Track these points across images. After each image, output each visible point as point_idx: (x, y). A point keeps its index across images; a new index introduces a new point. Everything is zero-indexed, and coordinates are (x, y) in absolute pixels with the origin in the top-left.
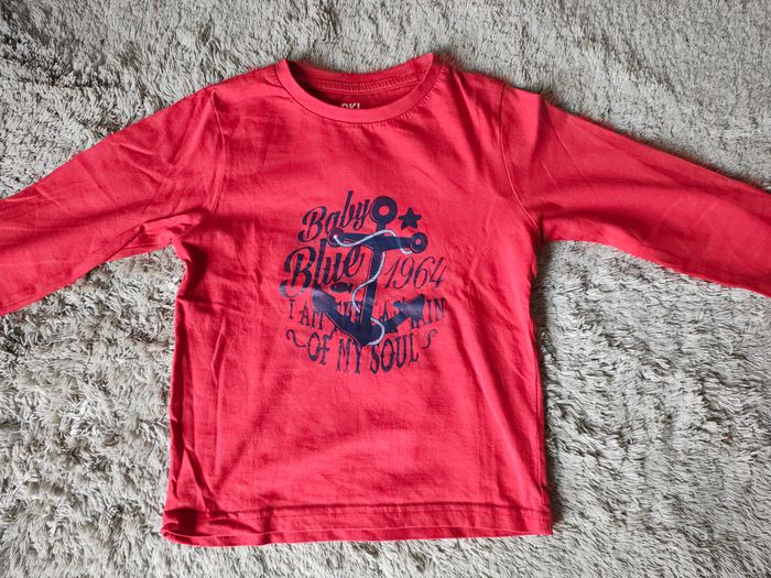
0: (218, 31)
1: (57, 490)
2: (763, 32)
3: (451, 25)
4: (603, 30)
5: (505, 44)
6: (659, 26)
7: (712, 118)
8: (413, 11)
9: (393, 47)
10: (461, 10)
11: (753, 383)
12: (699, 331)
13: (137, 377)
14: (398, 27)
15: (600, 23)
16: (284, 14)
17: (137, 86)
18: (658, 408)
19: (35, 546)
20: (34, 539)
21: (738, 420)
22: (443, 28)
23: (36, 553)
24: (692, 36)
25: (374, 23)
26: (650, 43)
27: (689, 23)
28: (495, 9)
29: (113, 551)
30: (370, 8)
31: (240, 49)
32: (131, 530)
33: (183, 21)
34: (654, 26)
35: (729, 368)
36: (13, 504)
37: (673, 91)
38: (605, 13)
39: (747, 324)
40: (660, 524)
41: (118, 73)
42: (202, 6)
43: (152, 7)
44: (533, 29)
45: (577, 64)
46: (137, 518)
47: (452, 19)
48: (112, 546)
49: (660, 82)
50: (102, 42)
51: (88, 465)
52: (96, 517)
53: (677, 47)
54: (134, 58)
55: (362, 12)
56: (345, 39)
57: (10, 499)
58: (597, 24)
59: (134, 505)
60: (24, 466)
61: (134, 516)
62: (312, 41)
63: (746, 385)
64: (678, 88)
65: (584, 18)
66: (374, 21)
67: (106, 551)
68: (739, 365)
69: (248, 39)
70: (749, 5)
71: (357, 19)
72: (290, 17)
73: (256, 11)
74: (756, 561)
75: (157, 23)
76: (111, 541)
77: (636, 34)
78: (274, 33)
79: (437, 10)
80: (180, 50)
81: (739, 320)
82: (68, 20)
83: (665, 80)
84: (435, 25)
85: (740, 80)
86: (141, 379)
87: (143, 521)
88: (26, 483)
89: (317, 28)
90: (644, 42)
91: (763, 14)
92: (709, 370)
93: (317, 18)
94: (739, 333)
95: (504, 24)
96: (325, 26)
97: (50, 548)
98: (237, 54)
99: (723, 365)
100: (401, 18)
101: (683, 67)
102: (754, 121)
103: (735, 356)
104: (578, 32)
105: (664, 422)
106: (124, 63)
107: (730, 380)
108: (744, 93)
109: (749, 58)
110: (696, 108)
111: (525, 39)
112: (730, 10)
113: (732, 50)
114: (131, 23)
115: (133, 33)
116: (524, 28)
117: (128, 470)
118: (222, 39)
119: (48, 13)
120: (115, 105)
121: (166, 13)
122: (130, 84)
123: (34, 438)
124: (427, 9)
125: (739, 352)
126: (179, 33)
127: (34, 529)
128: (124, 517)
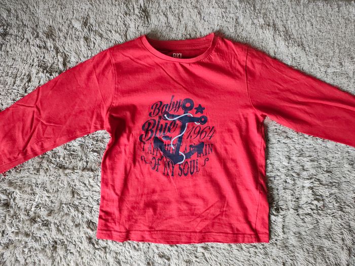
0: (92, 21)
1: (27, 235)
2: (347, 22)
3: (202, 18)
4: (273, 20)
5: (227, 27)
6: (300, 18)
7: (322, 62)
8: (184, 11)
9: (175, 29)
10: (207, 11)
11: (334, 184)
12: (312, 161)
13: (60, 184)
14: (177, 19)
15: (272, 17)
16: (123, 13)
17: (54, 48)
18: (292, 195)
19: (18, 259)
20: (18, 256)
21: (327, 200)
22: (199, 19)
23: (19, 262)
24: (314, 23)
25: (166, 17)
26: (295, 26)
27: (313, 17)
28: (223, 10)
29: (54, 261)
30: (164, 9)
31: (103, 30)
32: (61, 251)
33: (75, 15)
34: (297, 19)
35: (324, 177)
36: (7, 241)
37: (305, 50)
38: (274, 12)
39: (333, 157)
40: (292, 244)
41: (45, 42)
42: (84, 8)
43: (60, 9)
44: (241, 20)
45: (261, 37)
46: (63, 246)
47: (203, 15)
48: (53, 259)
49: (299, 46)
50: (37, 26)
51: (40, 224)
52: (45, 246)
53: (307, 29)
54: (52, 34)
55: (160, 11)
56: (153, 25)
57: (6, 239)
58: (270, 18)
59: (62, 241)
60: (11, 225)
61: (62, 246)
62: (137, 26)
63: (331, 185)
64: (307, 49)
65: (265, 14)
66: (166, 16)
67: (51, 261)
68: (329, 176)
69: (106, 25)
70: (341, 9)
71: (158, 15)
72: (126, 14)
73: (110, 11)
74: (331, 259)
75: (62, 17)
76: (52, 256)
77: (289, 22)
78: (119, 22)
79: (196, 10)
80: (74, 30)
81: (329, 156)
82: (19, 15)
83: (301, 45)
84: (194, 18)
85: (335, 44)
86: (62, 185)
87: (66, 248)
88: (13, 232)
89: (139, 20)
90: (292, 26)
91: (347, 13)
92: (316, 178)
93: (139, 14)
94: (329, 162)
95: (227, 17)
96: (143, 19)
97: (25, 260)
98: (101, 32)
99: (321, 175)
100: (178, 14)
101: (310, 38)
102: (341, 64)
103: (327, 172)
104: (262, 21)
105: (295, 201)
106: (48, 37)
107: (324, 183)
108: (337, 51)
109: (340, 34)
110: (315, 58)
111: (237, 25)
112: (332, 10)
113: (333, 30)
114: (50, 17)
115: (51, 21)
116: (236, 20)
117: (58, 226)
118: (94, 25)
119: (9, 11)
120: (44, 57)
121: (66, 12)
122: (51, 47)
123: (15, 213)
124: (191, 10)
125: (329, 170)
126: (73, 22)
127: (17, 252)
128: (58, 246)
